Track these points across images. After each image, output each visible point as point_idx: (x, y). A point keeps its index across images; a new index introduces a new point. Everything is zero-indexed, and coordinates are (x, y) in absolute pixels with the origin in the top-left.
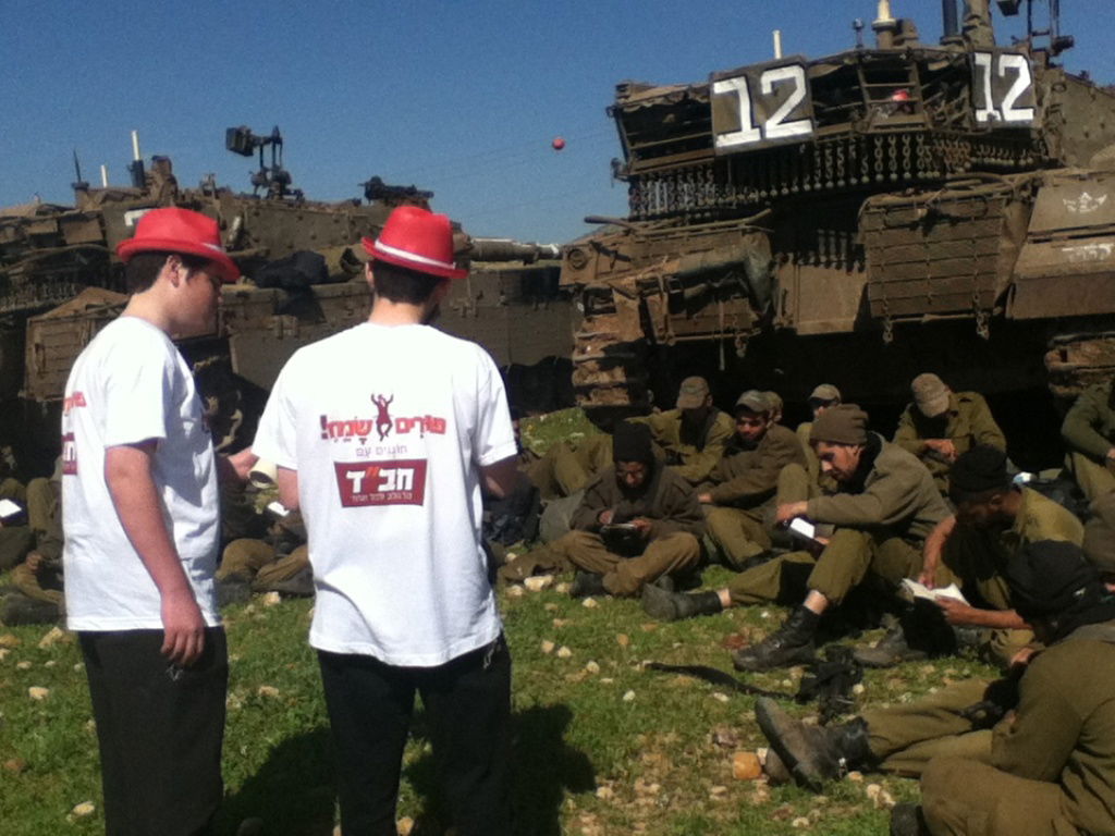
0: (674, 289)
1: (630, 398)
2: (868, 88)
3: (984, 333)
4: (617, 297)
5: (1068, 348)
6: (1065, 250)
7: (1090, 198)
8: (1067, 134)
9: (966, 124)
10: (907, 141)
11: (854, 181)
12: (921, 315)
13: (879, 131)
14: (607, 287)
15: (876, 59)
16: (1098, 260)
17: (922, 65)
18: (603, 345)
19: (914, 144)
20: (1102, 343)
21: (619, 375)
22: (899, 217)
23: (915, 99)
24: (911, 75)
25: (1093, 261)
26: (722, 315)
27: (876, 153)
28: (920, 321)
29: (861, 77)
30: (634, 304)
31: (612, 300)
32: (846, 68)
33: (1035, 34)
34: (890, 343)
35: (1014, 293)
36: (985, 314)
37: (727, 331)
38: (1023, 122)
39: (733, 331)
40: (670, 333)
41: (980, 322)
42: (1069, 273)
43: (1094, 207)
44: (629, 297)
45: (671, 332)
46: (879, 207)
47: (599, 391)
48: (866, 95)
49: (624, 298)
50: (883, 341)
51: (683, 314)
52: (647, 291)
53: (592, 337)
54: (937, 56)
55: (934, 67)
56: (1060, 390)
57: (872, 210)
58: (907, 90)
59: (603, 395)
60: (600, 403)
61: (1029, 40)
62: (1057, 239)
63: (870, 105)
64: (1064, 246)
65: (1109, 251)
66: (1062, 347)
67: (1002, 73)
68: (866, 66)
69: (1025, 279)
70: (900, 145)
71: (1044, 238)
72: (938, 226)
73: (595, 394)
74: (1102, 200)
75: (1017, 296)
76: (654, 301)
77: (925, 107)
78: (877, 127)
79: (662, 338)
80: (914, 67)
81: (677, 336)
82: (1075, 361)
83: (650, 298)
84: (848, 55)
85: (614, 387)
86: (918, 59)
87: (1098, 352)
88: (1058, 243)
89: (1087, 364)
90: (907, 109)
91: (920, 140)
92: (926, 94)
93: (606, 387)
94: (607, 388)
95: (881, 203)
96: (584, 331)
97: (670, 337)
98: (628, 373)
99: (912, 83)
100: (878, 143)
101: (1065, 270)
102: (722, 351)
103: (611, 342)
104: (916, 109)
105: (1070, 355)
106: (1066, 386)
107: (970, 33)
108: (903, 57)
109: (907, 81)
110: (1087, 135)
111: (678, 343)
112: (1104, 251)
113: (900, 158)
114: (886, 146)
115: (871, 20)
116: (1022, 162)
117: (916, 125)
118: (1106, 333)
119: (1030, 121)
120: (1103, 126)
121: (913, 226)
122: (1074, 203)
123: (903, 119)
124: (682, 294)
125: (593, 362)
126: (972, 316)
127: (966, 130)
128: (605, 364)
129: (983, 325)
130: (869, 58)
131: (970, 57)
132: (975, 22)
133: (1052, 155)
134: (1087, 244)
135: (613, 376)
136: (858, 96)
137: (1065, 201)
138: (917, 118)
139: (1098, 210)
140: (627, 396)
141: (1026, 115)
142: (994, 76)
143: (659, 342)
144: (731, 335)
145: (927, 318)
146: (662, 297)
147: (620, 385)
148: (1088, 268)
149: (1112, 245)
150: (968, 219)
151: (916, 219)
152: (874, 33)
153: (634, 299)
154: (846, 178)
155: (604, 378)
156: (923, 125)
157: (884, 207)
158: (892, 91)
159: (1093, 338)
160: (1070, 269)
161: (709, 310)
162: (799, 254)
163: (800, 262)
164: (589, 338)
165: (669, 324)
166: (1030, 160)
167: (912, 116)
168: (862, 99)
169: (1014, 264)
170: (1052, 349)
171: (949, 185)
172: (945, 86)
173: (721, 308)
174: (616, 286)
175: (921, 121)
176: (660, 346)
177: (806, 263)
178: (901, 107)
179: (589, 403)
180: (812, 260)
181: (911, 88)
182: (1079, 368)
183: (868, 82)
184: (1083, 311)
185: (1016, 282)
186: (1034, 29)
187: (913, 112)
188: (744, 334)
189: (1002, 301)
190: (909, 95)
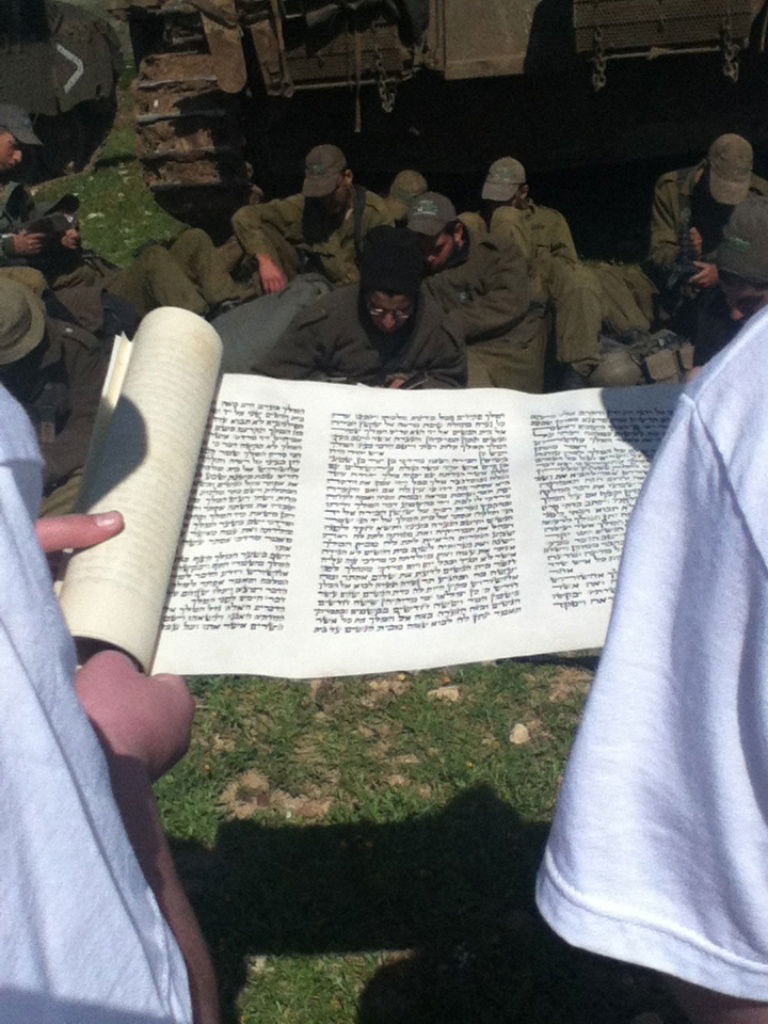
0: (289, 13)
1: (221, 175)
3: (732, 73)
4: (209, 26)
12: (647, 49)
14: (191, 9)
18: (177, 98)
21: (205, 142)
26: (358, 50)
28: (645, 57)
30: (233, 35)
31: (201, 31)
36: (736, 45)
37: (367, 75)
39: (376, 75)
40: (285, 78)
41: (728, 58)
44: (225, 25)
45: (287, 79)
47: (176, 166)
49: (218, 27)
50: (590, 87)
51: (301, 50)
52: (250, 16)
53: (160, 86)
59: (181, 171)
60: (177, 182)
73: (170, 169)
76: (262, 32)
79: (277, 87)
81: (297, 83)
83: (255, 27)
85: (198, 159)
93: (186, 159)
94: (189, 161)
96: (146, 77)
97: (287, 85)
98: (218, 137)
102: (358, 104)
103: (187, 94)
111: (297, 93)
124: (302, 20)
125: (166, 123)
126: (717, 48)
128: (184, 126)
129: (733, 61)
135: (195, 143)
140: (216, 172)
143: (271, 93)
144: (372, 81)
145: (655, 53)
146: (273, 26)
147: (207, 156)
153: (231, 28)
155: (183, 146)
161: (338, 44)
164: (154, 89)
165: (285, 63)
173: (359, 41)
174: (208, 9)
176: (271, 97)
179: (161, 182)
188: (393, 79)
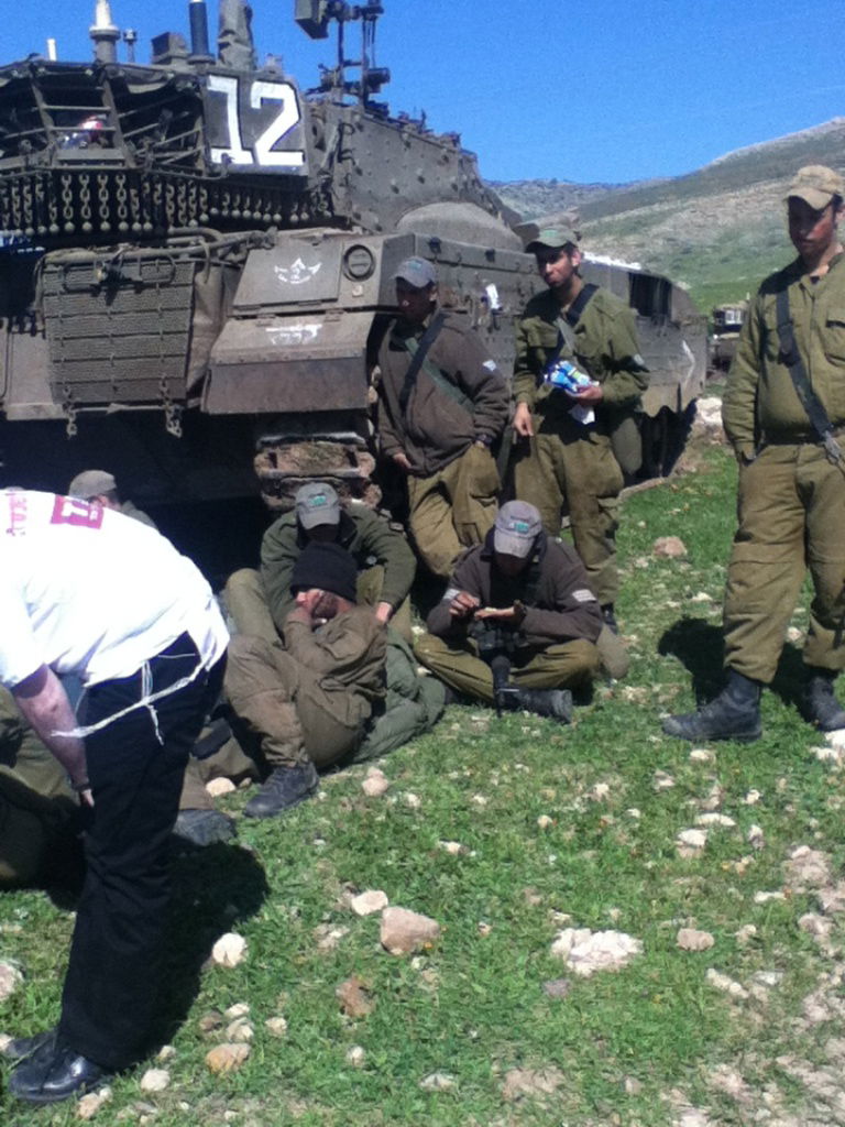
2: (46, 110)
3: (174, 429)
5: (278, 451)
6: (268, 330)
7: (303, 267)
8: (363, 185)
9: (200, 165)
10: (103, 182)
11: (42, 229)
12: (107, 404)
13: (65, 166)
15: (55, 73)
16: (300, 345)
17: (119, 86)
19: (112, 187)
20: (311, 446)
22: (76, 278)
23: (112, 128)
24: (104, 98)
25: (296, 346)
27: (82, 195)
28: (105, 412)
29: (38, 96)
32: (15, 83)
33: (348, 64)
34: (73, 436)
35: (209, 382)
36: (178, 407)
38: (288, 168)
41: (169, 416)
42: (268, 359)
43: (307, 278)
46: (56, 265)
48: (47, 119)
50: (66, 434)
54: (147, 76)
55: (135, 89)
56: (273, 501)
57: (50, 268)
58: (103, 116)
61: (338, 69)
62: (263, 316)
63: (54, 132)
64: (269, 325)
65: (315, 334)
66: (271, 450)
67: (256, 105)
68: (44, 80)
69: (222, 365)
70: (93, 187)
71: (250, 313)
72: (123, 293)
74: (315, 269)
75: (212, 385)
77: (126, 140)
78: (62, 162)
80: (107, 86)
82: (285, 467)
84: (18, 65)
86: (111, 77)
87: (307, 457)
88: (263, 321)
89: (297, 471)
90: (103, 140)
91: (121, 182)
92: (126, 125)
95: (62, 259)
99: (107, 108)
100: (66, 183)
101: (265, 356)
104: (115, 140)
105: (280, 460)
106: (280, 498)
107: (224, 52)
108: (89, 72)
109: (102, 105)
110: (396, 190)
112: (309, 333)
113: (95, 203)
114: (75, 187)
115: (89, 26)
116: (294, 218)
117: (115, 162)
118: (315, 435)
119: (298, 168)
120: (421, 180)
121: (94, 290)
122: (285, 271)
123: (97, 153)
126: (160, 407)
127: (199, 173)
129: (174, 418)
130: (42, 70)
131: (201, 80)
132: (229, 39)
133: (339, 211)
134: (294, 324)
136: (36, 120)
137: (277, 269)
138: (116, 154)
139: (311, 281)
141: (293, 160)
142: (243, 107)
145: (114, 408)
148: (288, 354)
149: (320, 326)
150: (152, 286)
151: (96, 282)
152: (93, 42)
154: (34, 225)
156: (123, 162)
157: (62, 264)
158: (84, 116)
159: (302, 440)
160: (270, 355)
162: (14, 319)
163: (15, 329)
166: (305, 216)
167: (111, 150)
168: (40, 123)
169: (212, 345)
170: (260, 452)
171: (170, 241)
172: (168, 115)
175: (121, 157)
177: (22, 331)
178: (94, 137)
180: (28, 326)
181: (107, 113)
182: (288, 476)
183: (48, 103)
184: (283, 407)
185: (212, 368)
186: (346, 58)
187: (111, 146)
189: (196, 390)
190: (105, 122)
